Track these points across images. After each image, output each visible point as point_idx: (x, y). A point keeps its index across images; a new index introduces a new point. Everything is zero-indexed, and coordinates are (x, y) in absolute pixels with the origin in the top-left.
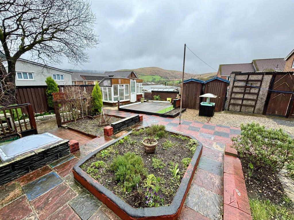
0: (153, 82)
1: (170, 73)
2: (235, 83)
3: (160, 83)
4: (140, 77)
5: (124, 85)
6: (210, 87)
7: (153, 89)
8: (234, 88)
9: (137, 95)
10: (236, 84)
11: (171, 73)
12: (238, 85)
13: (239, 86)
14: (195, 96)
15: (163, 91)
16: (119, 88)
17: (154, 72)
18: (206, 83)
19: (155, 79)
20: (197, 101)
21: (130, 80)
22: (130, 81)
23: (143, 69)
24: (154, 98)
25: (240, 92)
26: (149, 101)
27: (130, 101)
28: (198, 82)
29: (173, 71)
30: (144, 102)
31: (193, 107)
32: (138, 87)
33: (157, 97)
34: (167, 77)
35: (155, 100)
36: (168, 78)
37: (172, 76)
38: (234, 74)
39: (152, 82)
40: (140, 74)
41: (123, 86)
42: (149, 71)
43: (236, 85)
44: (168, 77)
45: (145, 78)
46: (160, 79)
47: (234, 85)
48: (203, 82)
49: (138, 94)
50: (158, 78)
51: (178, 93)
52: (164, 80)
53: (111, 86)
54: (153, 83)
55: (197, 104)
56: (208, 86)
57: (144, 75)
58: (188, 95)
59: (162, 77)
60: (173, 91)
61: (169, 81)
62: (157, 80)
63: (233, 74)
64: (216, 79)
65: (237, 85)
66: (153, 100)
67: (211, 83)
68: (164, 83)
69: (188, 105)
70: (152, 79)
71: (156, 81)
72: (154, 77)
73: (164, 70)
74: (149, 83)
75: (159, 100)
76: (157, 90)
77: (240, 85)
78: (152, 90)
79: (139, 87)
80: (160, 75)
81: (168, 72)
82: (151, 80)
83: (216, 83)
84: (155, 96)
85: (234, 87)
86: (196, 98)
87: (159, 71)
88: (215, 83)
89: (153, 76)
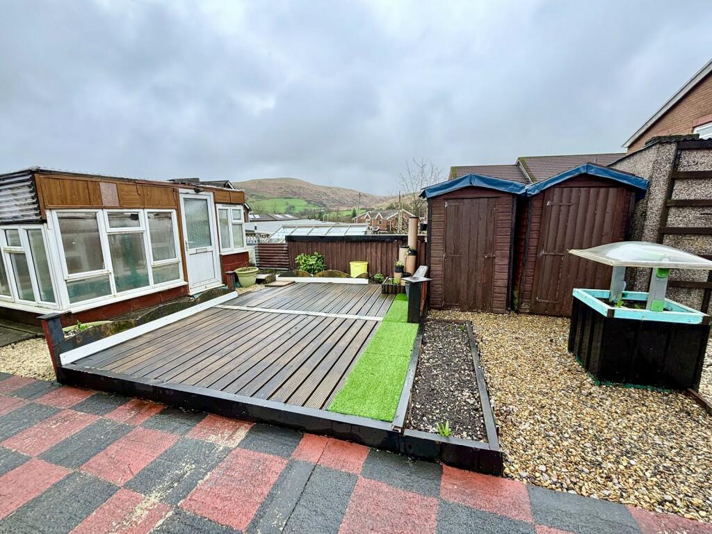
0: (290, 214)
1: (329, 192)
2: (678, 186)
3: (306, 216)
4: (253, 202)
5: (142, 214)
6: (555, 208)
7: (293, 229)
8: (673, 210)
9: (225, 260)
10: (683, 191)
11: (331, 194)
12: (692, 198)
13: (695, 201)
14: (486, 253)
15: (328, 235)
16: (105, 227)
17: (289, 190)
18: (537, 192)
19: (294, 207)
20: (497, 275)
21: (181, 190)
22: (182, 197)
23: (260, 182)
24: (298, 264)
25: (703, 226)
26: (280, 280)
27: (185, 287)
28: (502, 189)
29: (335, 188)
30: (259, 281)
31: (479, 303)
32: (225, 222)
33: (312, 261)
34: (322, 203)
35: (303, 276)
36: (325, 206)
37: (334, 201)
38: (674, 147)
39: (286, 213)
40: (252, 195)
41: (135, 217)
42: (277, 187)
43: (683, 196)
44: (325, 202)
45: (268, 205)
46: (307, 208)
47: (674, 197)
48: (523, 191)
49: (226, 252)
50: (300, 205)
51: (404, 240)
52: (315, 208)
53: (44, 221)
54: (288, 216)
55: (497, 290)
56: (543, 207)
57: (263, 198)
58: (456, 251)
59: (309, 202)
60: (363, 234)
61: (329, 211)
62: (298, 209)
63: (668, 147)
64: (583, 171)
65: (687, 198)
66: (297, 275)
67: (557, 190)
68: (317, 216)
69: (458, 293)
70: (285, 207)
71: (297, 211)
72: (291, 202)
73: (313, 185)
74: (278, 216)
75: (323, 276)
76: (305, 234)
77: (698, 197)
78: (289, 232)
79: (231, 221)
80: (304, 199)
81: (325, 191)
82: (283, 209)
83: (580, 194)
84: (300, 259)
85: (669, 204)
86: (493, 265)
87: (300, 187)
88: (574, 190)
89: (287, 200)
